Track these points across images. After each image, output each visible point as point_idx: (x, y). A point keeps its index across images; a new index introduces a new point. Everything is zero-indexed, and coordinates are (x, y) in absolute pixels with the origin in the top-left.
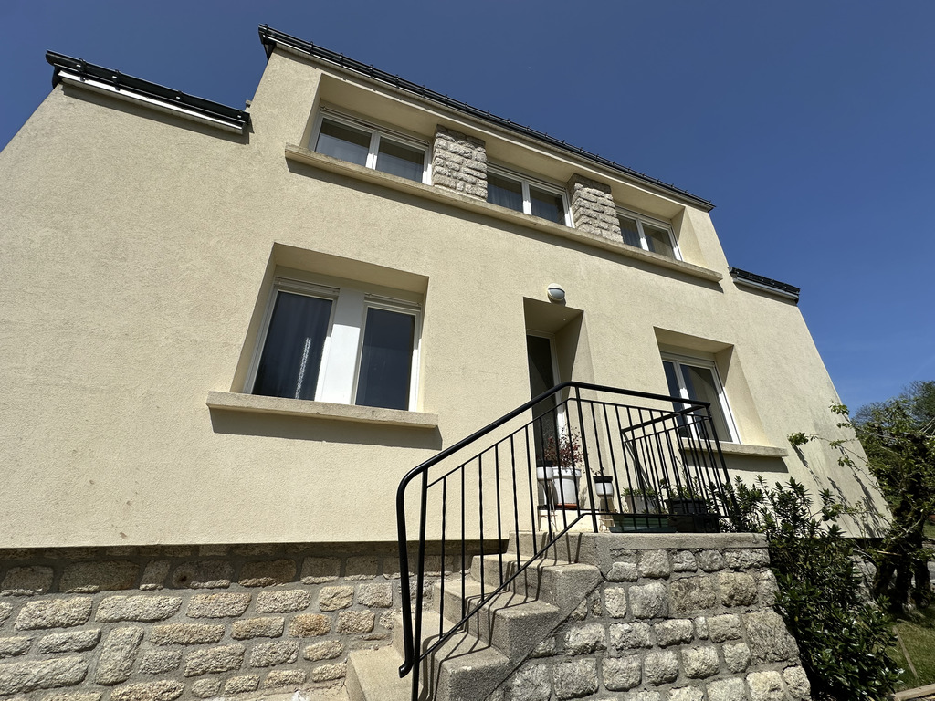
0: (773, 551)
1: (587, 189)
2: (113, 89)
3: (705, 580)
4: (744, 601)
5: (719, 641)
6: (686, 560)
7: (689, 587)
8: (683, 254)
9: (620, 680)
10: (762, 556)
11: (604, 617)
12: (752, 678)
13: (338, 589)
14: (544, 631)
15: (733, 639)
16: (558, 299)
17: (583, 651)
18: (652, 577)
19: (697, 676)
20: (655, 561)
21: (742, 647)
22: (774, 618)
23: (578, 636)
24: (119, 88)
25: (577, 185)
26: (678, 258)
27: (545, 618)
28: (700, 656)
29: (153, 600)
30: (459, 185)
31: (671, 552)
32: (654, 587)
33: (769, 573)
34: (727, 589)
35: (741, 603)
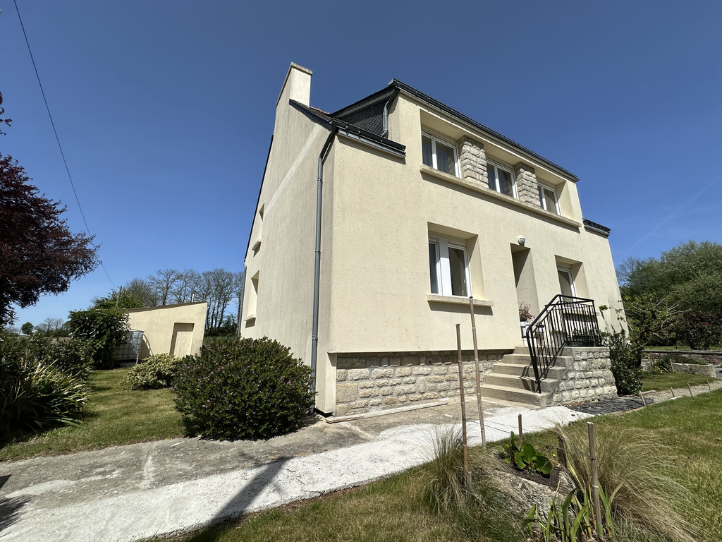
0: (611, 352)
1: (525, 172)
2: (357, 138)
3: (595, 361)
4: (603, 367)
5: (598, 378)
6: (591, 355)
7: (592, 363)
8: (561, 211)
9: (579, 387)
10: (608, 354)
11: (574, 370)
12: (604, 388)
13: (469, 366)
14: (564, 373)
15: (601, 377)
16: (522, 244)
17: (572, 379)
18: (584, 360)
19: (593, 387)
20: (584, 356)
21: (603, 380)
22: (610, 372)
23: (571, 375)
24: (360, 137)
25: (522, 170)
26: (559, 214)
27: (564, 370)
28: (594, 382)
29: (425, 369)
30: (477, 176)
31: (588, 353)
32: (584, 363)
33: (609, 360)
34: (600, 364)
35: (603, 368)
